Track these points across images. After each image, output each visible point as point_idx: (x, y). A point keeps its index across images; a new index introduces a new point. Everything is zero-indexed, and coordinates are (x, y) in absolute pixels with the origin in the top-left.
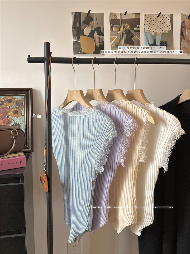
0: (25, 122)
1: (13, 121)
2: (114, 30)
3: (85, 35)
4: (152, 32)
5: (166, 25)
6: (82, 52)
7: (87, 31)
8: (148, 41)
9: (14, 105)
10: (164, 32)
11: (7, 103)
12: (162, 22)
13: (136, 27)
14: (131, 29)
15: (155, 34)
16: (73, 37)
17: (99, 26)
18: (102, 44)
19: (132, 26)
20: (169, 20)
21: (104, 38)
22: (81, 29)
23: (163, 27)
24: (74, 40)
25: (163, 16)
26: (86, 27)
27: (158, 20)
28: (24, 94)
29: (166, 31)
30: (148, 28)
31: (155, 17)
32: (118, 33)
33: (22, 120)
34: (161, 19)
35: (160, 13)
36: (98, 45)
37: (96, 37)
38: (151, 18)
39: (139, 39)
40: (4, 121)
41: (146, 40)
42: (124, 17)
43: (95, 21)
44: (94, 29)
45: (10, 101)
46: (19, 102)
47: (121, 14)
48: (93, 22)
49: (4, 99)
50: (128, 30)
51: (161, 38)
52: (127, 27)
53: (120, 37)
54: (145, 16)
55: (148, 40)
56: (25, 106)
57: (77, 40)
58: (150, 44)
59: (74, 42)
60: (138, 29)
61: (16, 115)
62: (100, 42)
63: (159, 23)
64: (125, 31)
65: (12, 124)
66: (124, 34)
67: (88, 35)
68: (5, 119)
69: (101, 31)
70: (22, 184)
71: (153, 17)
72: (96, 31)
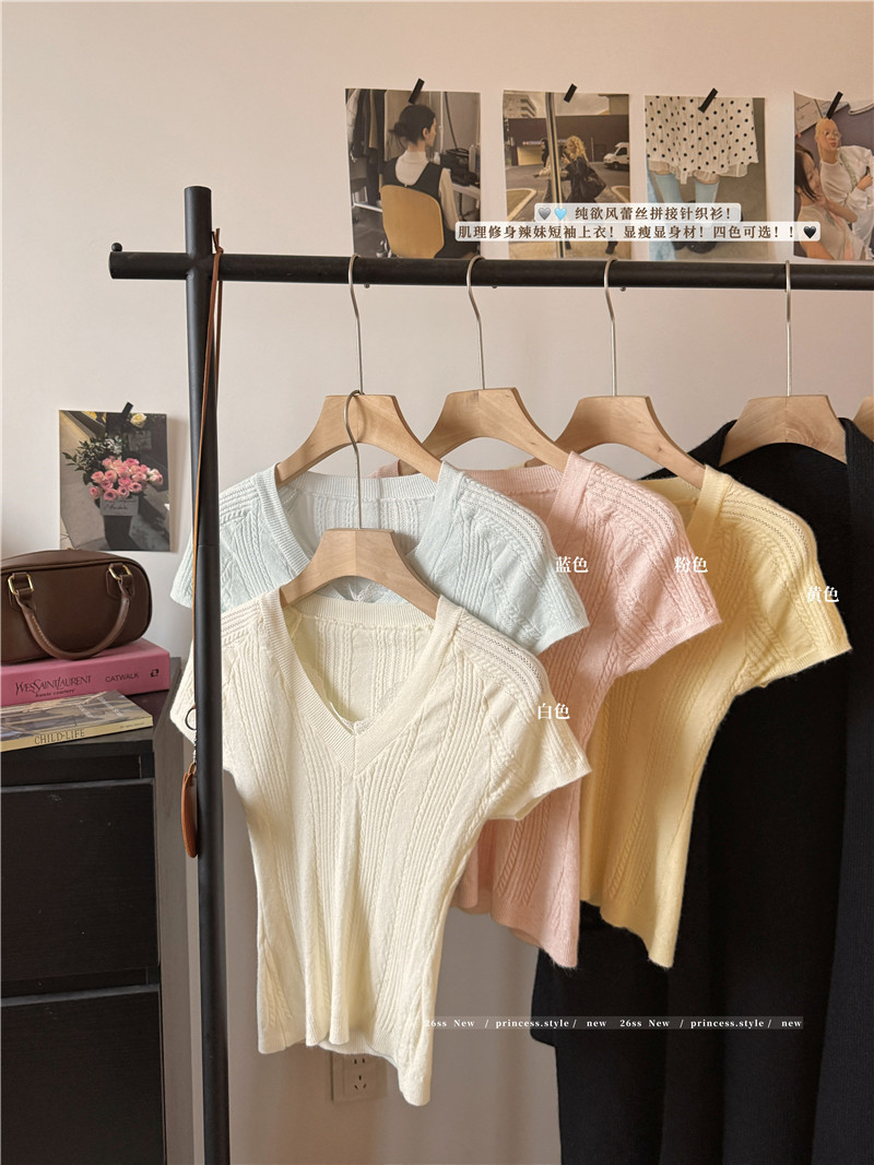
2: (520, 164)
3: (402, 185)
4: (679, 171)
5: (737, 141)
6: (390, 254)
7: (409, 166)
10: (728, 169)
12: (720, 131)
13: (613, 152)
15: (692, 180)
16: (353, 191)
17: (458, 147)
19: (594, 146)
20: (751, 123)
21: (479, 196)
23: (723, 151)
24: (355, 204)
25: (723, 105)
26: (405, 149)
27: (704, 122)
29: (738, 168)
30: (663, 156)
31: (693, 109)
32: (538, 176)
34: (718, 117)
37: (447, 194)
38: (675, 114)
42: (564, 110)
47: (549, 96)
48: (433, 128)
50: (580, 163)
51: (715, 194)
52: (574, 152)
53: (545, 192)
54: (651, 104)
57: (370, 203)
59: (358, 211)
60: (622, 160)
63: (707, 133)
64: (566, 169)
66: (562, 179)
69: (467, 167)
70: (145, 781)
71: (681, 111)
72: (447, 167)
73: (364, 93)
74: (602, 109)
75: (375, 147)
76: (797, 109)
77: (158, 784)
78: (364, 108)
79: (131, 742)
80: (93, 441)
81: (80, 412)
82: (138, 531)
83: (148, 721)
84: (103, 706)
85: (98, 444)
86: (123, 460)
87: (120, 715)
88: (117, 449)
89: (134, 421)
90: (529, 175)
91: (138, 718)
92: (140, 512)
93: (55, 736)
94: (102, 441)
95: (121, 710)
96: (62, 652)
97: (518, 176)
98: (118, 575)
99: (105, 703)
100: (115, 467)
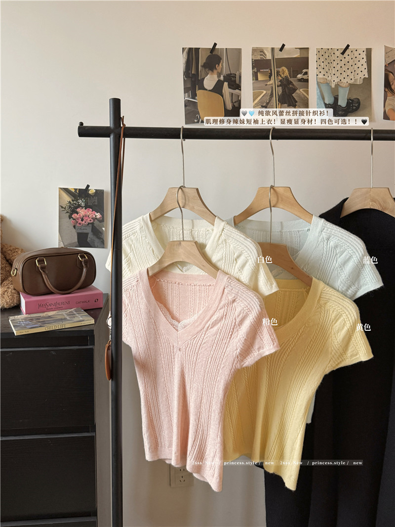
2: (259, 80)
4: (331, 82)
5: (358, 68)
6: (200, 120)
7: (210, 81)
8: (323, 99)
10: (354, 81)
12: (350, 64)
13: (301, 73)
15: (337, 85)
16: (185, 93)
17: (232, 73)
19: (293, 71)
21: (240, 94)
23: (352, 72)
24: (186, 99)
25: (352, 51)
27: (343, 59)
29: (358, 80)
30: (324, 75)
32: (267, 85)
36: (229, 107)
37: (226, 94)
38: (330, 56)
39: (306, 95)
41: (319, 97)
42: (279, 55)
47: (273, 49)
50: (286, 79)
52: (284, 74)
54: (319, 52)
55: (324, 96)
58: (327, 103)
60: (305, 77)
63: (345, 65)
64: (280, 81)
66: (278, 86)
69: (235, 81)
70: (91, 347)
71: (333, 55)
72: (226, 82)
73: (190, 50)
74: (296, 55)
75: (195, 73)
76: (386, 53)
77: (96, 348)
78: (190, 56)
79: (85, 330)
80: (73, 201)
81: (67, 189)
82: (91, 239)
83: (93, 321)
84: (74, 314)
85: (75, 202)
86: (85, 209)
87: (81, 319)
88: (83, 204)
89: (90, 192)
90: (263, 85)
91: (88, 320)
92: (92, 231)
93: (53, 327)
94: (77, 201)
95: (81, 316)
96: (58, 291)
97: (258, 85)
98: (82, 259)
99: (75, 313)
100: (82, 212)
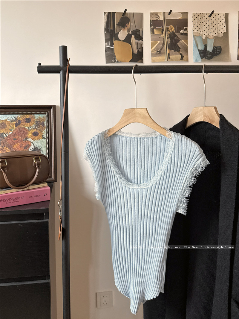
0: (47, 146)
1: (32, 144)
2: (155, 33)
3: (120, 40)
4: (203, 35)
5: (220, 26)
6: (116, 61)
7: (122, 35)
8: (197, 47)
9: (34, 126)
10: (217, 34)
11: (25, 123)
12: (215, 23)
13: (183, 30)
14: (176, 32)
15: (206, 38)
16: (105, 42)
17: (137, 29)
18: (140, 50)
19: (177, 28)
20: (224, 20)
21: (143, 43)
22: (115, 33)
23: (216, 29)
24: (106, 46)
25: (216, 15)
26: (121, 30)
28: (45, 112)
29: (220, 34)
30: (198, 31)
31: (207, 16)
32: (160, 37)
33: (43, 144)
34: (214, 19)
35: (213, 11)
36: (136, 51)
37: (134, 43)
38: (202, 18)
39: (186, 44)
40: (22, 144)
41: (195, 45)
42: (168, 17)
43: (132, 23)
44: (131, 32)
45: (28, 121)
46: (39, 122)
47: (164, 13)
48: (129, 24)
49: (21, 117)
50: (173, 33)
51: (213, 42)
52: (171, 30)
53: (162, 42)
54: (194, 15)
55: (198, 45)
56: (46, 126)
57: (111, 46)
58: (200, 49)
59: (107, 48)
60: (185, 32)
61: (37, 137)
62: (138, 48)
63: (211, 24)
64: (169, 35)
65: (32, 147)
66: (167, 38)
67: (123, 39)
68: (23, 142)
69: (139, 35)
70: (46, 220)
71: (203, 17)
72: (133, 35)
73: (109, 14)
74: (179, 17)
75: (112, 29)
77: (50, 221)
78: (109, 18)
97: (154, 37)
